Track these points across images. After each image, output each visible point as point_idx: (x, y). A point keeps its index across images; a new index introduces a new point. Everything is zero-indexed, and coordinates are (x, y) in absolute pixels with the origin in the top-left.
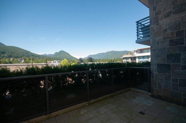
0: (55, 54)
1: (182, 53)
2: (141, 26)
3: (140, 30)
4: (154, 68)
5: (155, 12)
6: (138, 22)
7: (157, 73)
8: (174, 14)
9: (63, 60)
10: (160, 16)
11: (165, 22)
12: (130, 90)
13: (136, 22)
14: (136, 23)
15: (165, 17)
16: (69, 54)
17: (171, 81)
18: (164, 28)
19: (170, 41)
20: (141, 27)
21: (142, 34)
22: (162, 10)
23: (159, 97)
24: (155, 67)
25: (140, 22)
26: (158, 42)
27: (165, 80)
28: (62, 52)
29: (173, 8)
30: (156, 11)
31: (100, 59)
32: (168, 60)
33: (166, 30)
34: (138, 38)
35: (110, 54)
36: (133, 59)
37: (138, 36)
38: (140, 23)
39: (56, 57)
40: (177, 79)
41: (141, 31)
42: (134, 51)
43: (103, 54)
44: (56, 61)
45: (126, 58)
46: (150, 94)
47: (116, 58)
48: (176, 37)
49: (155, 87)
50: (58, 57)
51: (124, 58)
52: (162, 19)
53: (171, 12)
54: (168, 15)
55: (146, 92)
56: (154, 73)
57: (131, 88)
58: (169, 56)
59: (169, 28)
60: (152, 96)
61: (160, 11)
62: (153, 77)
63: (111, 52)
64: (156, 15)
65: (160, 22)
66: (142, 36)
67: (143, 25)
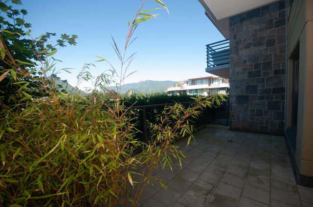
1: (259, 84)
2: (211, 51)
3: (211, 56)
4: (233, 100)
5: (235, 41)
6: (208, 46)
7: (236, 105)
8: (253, 46)
10: (240, 46)
11: (244, 53)
13: (206, 46)
15: (245, 48)
17: (249, 112)
18: (244, 59)
19: (249, 72)
20: (211, 53)
21: (212, 61)
22: (242, 40)
23: (237, 129)
24: (235, 99)
25: (210, 46)
26: (237, 73)
27: (244, 111)
29: (253, 40)
30: (237, 40)
32: (246, 91)
33: (245, 61)
34: (208, 66)
35: (145, 86)
36: (182, 93)
37: (208, 62)
38: (211, 48)
40: (254, 110)
41: (211, 58)
42: (184, 81)
43: (134, 85)
45: (173, 92)
46: (228, 128)
48: (255, 69)
49: (234, 120)
51: (170, 92)
52: (241, 49)
53: (250, 44)
54: (248, 46)
55: (224, 126)
56: (233, 105)
58: (248, 88)
59: (248, 59)
60: (231, 129)
61: (241, 40)
62: (232, 110)
63: (146, 82)
64: (236, 44)
65: (240, 52)
66: (213, 64)
67: (214, 50)
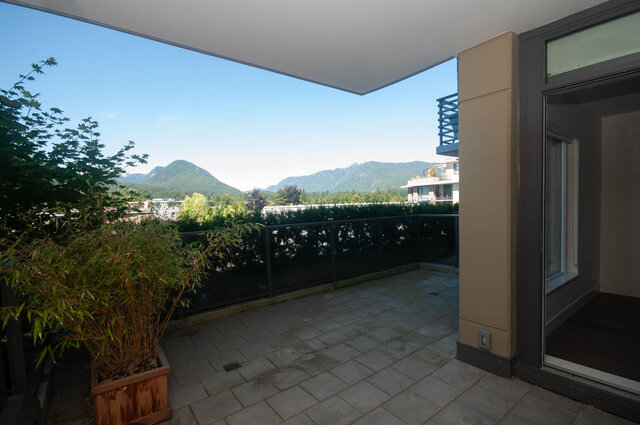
0: (154, 175)
6: (442, 101)
9: (187, 198)
12: (419, 267)
13: (437, 100)
14: (438, 103)
16: (207, 174)
20: (453, 113)
25: (448, 100)
28: (180, 166)
31: (327, 192)
34: (442, 142)
35: (362, 174)
36: (442, 191)
37: (441, 135)
39: (157, 185)
41: (451, 124)
42: (447, 163)
43: (338, 173)
44: (160, 200)
45: (419, 189)
47: (384, 190)
50: (166, 184)
51: (412, 190)
57: (423, 264)
63: (366, 166)
